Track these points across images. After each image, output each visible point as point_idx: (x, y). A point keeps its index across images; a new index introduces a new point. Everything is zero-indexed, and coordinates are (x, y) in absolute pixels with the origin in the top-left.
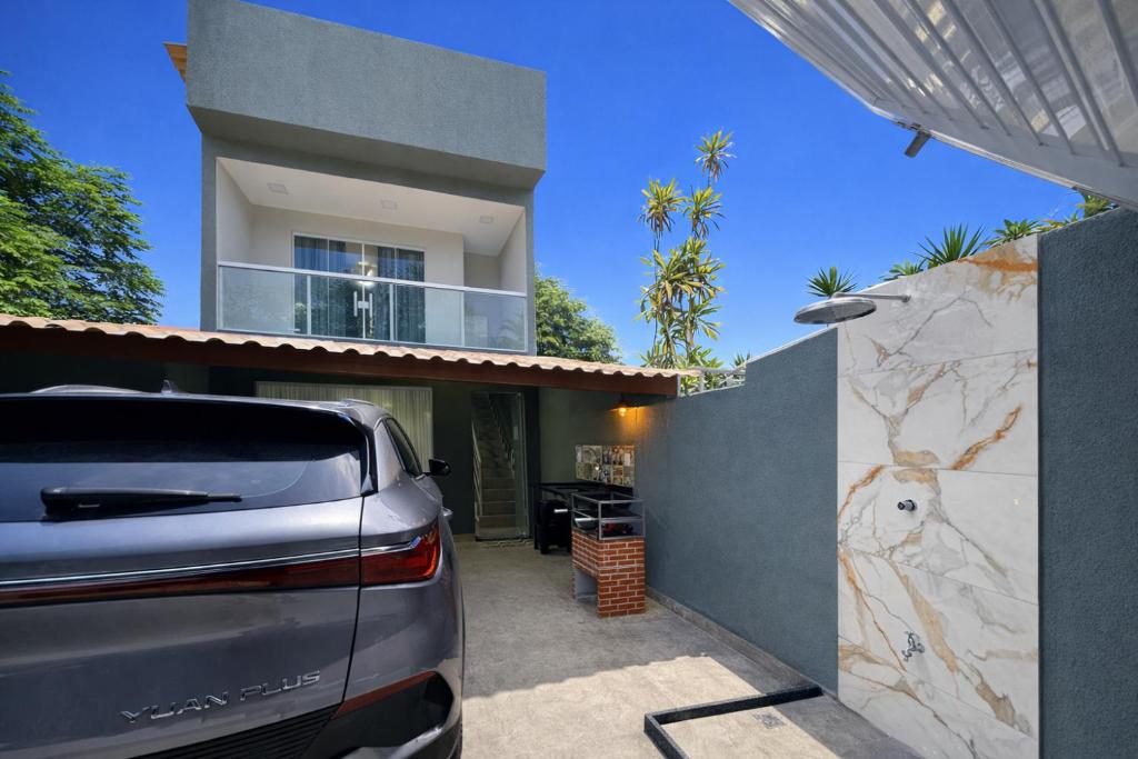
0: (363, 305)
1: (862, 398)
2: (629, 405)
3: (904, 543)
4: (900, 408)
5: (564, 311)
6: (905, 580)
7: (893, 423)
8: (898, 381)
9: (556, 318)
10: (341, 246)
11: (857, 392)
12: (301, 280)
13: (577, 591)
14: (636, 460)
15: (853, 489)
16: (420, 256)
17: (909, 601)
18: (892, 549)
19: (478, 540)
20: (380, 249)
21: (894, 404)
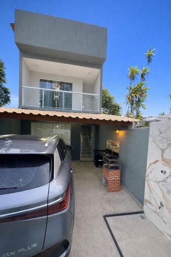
0: (57, 97)
1: (155, 143)
2: (119, 130)
3: (162, 181)
4: (165, 147)
5: (109, 98)
6: (161, 190)
7: (163, 151)
8: (165, 140)
9: (107, 99)
10: (51, 82)
11: (154, 141)
12: (41, 91)
13: (103, 182)
14: (120, 145)
15: (151, 164)
16: (71, 84)
17: (162, 194)
18: (159, 182)
19: (81, 161)
20: (61, 83)
21: (163, 146)
